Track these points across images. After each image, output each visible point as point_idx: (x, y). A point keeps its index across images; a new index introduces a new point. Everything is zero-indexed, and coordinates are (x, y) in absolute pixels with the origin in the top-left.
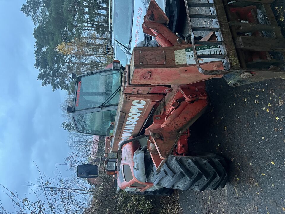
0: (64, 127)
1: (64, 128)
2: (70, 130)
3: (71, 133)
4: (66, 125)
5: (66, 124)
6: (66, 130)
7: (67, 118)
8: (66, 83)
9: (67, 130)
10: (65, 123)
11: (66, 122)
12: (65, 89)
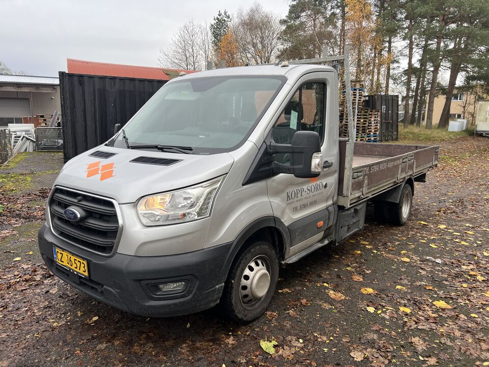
0: (219, 17)
1: (217, 16)
2: (214, 28)
3: (208, 29)
4: (224, 20)
5: (226, 19)
6: (214, 19)
7: (237, 20)
8: (304, 14)
9: (213, 22)
10: (228, 17)
11: (229, 20)
12: (291, 12)
